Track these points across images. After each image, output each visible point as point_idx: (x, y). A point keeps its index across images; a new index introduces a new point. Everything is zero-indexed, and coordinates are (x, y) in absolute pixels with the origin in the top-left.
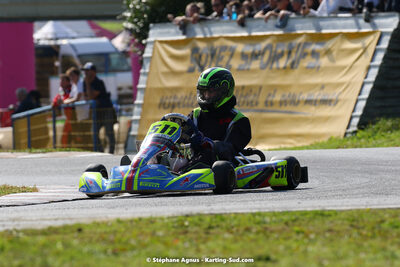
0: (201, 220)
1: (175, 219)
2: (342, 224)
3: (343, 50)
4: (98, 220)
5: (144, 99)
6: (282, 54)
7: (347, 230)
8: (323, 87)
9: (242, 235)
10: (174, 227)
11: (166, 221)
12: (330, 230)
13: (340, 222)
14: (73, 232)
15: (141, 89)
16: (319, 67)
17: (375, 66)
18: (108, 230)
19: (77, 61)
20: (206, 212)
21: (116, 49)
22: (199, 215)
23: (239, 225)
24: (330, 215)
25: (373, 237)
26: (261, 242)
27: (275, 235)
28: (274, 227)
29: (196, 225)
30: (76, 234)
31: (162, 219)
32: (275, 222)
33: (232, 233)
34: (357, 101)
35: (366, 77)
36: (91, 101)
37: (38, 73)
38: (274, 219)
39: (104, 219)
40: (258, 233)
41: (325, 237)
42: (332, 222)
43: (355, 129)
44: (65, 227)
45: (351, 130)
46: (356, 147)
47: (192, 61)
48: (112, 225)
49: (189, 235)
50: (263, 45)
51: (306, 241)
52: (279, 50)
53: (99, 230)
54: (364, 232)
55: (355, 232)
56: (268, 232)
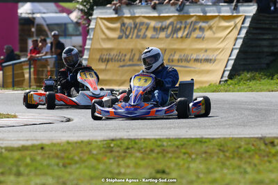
0: (122, 143)
1: (105, 142)
2: (213, 148)
3: (220, 27)
4: (54, 142)
5: (89, 56)
6: (180, 29)
7: (217, 153)
8: (206, 51)
9: (148, 154)
10: (104, 147)
11: (99, 143)
12: (206, 153)
13: (212, 147)
14: (37, 149)
15: (87, 49)
16: (204, 38)
17: (240, 38)
18: (61, 148)
19: (46, 28)
20: (125, 137)
21: (72, 21)
22: (121, 139)
23: (146, 147)
24: (205, 142)
25: (233, 158)
26: (160, 160)
27: (170, 155)
28: (169, 149)
29: (119, 146)
30: (40, 151)
31: (96, 142)
32: (170, 146)
33: (141, 153)
34: (228, 60)
35: (234, 45)
36: (55, 56)
37: (20, 35)
38: (169, 143)
39: (59, 141)
40: (158, 153)
41: (202, 157)
42: (207, 147)
43: (227, 78)
44: (33, 146)
45: (224, 79)
46: (226, 91)
47: (121, 31)
48: (63, 146)
49: (114, 153)
50: (168, 22)
51: (190, 159)
52: (178, 26)
53: (55, 148)
54: (228, 154)
55: (221, 154)
56: (165, 153)
